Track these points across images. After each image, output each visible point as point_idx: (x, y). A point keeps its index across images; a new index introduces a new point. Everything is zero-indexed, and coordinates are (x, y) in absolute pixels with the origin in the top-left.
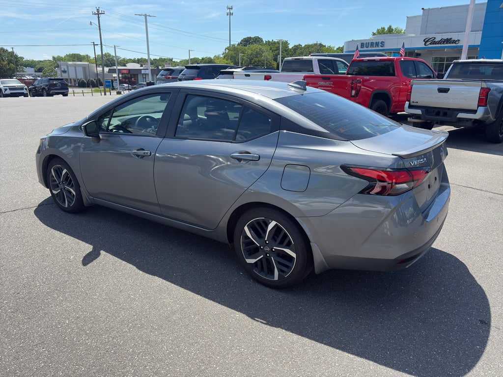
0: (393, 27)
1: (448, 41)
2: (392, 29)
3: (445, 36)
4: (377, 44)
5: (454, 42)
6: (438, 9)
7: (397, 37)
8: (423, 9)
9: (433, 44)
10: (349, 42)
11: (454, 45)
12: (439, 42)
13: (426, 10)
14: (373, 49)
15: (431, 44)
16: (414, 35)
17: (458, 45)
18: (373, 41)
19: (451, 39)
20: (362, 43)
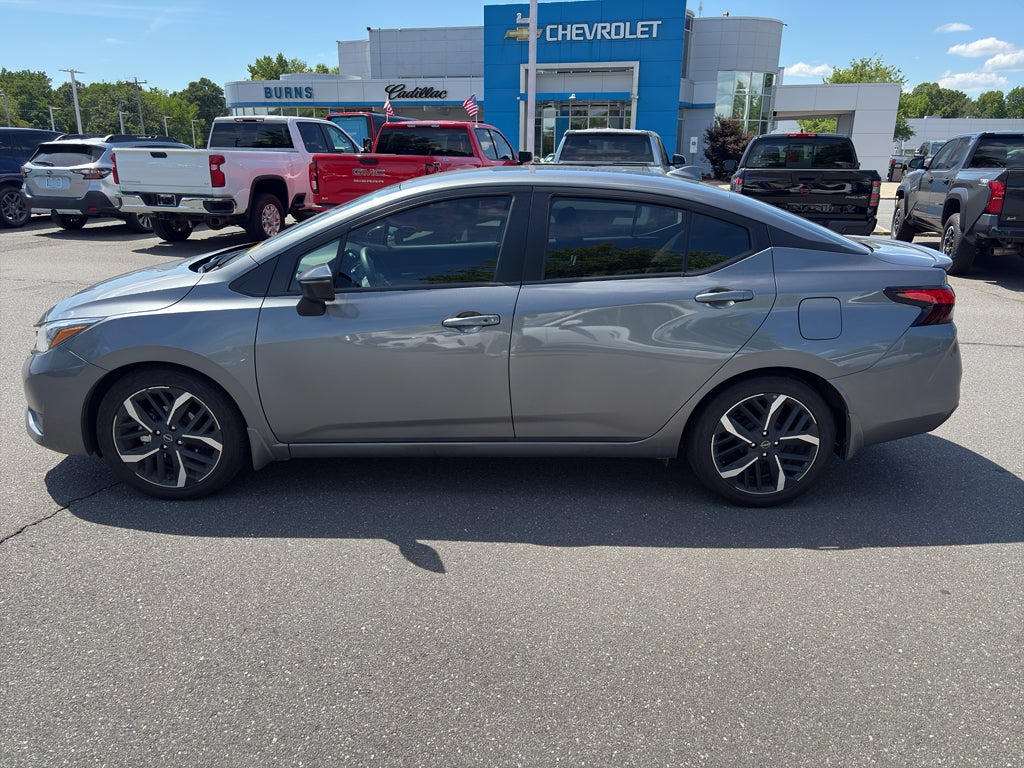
0: (288, 57)
1: (428, 92)
2: (286, 62)
3: (423, 84)
4: (298, 92)
5: (438, 94)
6: (395, 31)
7: (335, 81)
8: (369, 29)
9: (403, 97)
10: (238, 83)
11: (438, 99)
12: (413, 94)
13: (375, 31)
14: (291, 100)
15: (398, 96)
16: (359, 78)
17: (445, 100)
18: (289, 86)
19: (432, 88)
20: (266, 89)
